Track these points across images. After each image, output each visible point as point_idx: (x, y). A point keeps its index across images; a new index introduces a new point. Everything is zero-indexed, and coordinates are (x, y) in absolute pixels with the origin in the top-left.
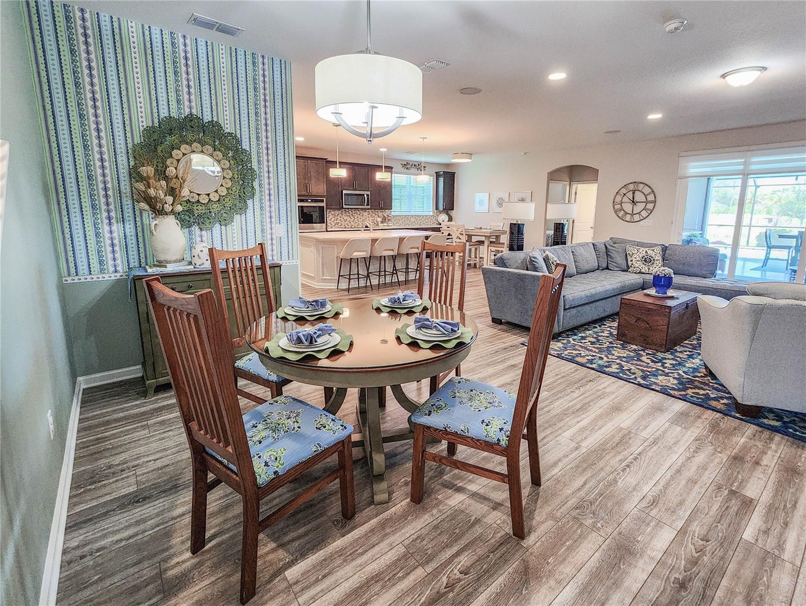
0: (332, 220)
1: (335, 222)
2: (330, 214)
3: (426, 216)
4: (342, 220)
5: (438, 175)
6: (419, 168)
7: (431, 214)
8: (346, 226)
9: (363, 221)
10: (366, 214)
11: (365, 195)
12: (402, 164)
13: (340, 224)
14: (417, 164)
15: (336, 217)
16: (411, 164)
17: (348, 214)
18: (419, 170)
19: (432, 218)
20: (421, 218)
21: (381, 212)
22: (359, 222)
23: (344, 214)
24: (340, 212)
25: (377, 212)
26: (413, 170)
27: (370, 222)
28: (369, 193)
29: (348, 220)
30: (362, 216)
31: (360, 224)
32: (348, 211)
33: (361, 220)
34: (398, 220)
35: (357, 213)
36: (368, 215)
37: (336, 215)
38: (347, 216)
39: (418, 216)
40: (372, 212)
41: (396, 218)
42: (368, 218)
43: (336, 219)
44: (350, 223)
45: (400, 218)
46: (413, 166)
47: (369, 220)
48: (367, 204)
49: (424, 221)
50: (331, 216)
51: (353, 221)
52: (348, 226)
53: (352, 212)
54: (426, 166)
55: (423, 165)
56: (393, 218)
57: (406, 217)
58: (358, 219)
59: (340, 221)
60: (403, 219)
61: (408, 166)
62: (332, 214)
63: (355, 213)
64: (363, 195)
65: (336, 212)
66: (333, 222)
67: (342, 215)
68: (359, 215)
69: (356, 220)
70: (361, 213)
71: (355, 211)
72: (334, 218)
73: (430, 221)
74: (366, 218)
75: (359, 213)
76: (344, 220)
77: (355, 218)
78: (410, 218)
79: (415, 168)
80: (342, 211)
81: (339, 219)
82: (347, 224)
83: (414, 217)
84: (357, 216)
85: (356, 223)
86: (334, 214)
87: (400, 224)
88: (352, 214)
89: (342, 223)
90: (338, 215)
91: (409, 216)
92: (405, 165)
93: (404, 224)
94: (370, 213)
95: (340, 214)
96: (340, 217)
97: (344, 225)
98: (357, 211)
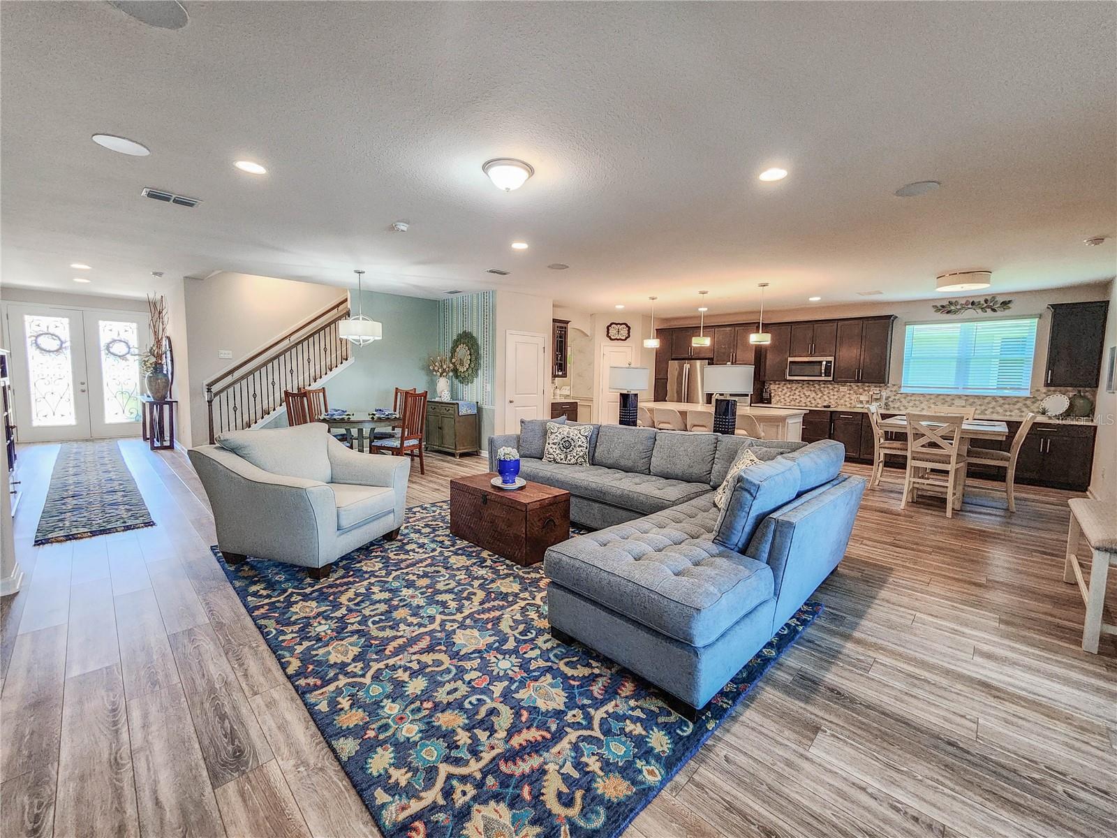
0: (787, 395)
2: (784, 388)
3: (1004, 398)
4: (803, 396)
5: (1057, 312)
6: (989, 307)
8: (808, 404)
10: (844, 389)
11: (824, 363)
12: (935, 307)
13: (797, 401)
14: (980, 300)
15: (793, 392)
16: (961, 302)
17: (813, 389)
18: (989, 310)
19: (1028, 402)
20: (986, 401)
21: (880, 387)
22: (831, 401)
23: (806, 388)
24: (800, 385)
25: (868, 386)
26: (970, 313)
27: (852, 402)
28: (831, 359)
29: (812, 396)
30: (837, 391)
31: (833, 403)
32: (813, 385)
33: (836, 397)
34: (917, 403)
35: (828, 387)
36: (850, 390)
37: (794, 389)
38: (811, 390)
39: (978, 397)
40: (857, 386)
41: (913, 398)
42: (848, 396)
43: (792, 393)
44: (815, 400)
45: (922, 398)
46: (970, 306)
47: (849, 397)
48: (827, 373)
49: (998, 408)
50: (786, 390)
51: (820, 398)
52: (812, 403)
53: (819, 385)
54: (1010, 302)
55: (1000, 299)
56: (905, 398)
57: (941, 397)
58: (828, 395)
59: (798, 397)
60: (932, 401)
61: (953, 308)
62: (787, 388)
63: (824, 387)
64: (821, 362)
65: (794, 385)
66: (788, 397)
67: (803, 388)
68: (833, 390)
69: (825, 397)
70: (835, 388)
71: (826, 384)
72: (790, 392)
73: (1019, 409)
74: (845, 395)
75: (831, 388)
76: (805, 396)
77: (824, 395)
78: (953, 399)
79: (974, 309)
80: (804, 385)
81: (798, 394)
82: (810, 401)
83: (965, 398)
84: (828, 391)
85: (825, 401)
86: (791, 388)
87: (923, 409)
88: (819, 389)
89: (802, 399)
90: (797, 388)
91: (949, 395)
92: (943, 307)
93: (932, 410)
94: (853, 388)
95: (800, 388)
96: (799, 392)
97: (805, 403)
98: (830, 385)
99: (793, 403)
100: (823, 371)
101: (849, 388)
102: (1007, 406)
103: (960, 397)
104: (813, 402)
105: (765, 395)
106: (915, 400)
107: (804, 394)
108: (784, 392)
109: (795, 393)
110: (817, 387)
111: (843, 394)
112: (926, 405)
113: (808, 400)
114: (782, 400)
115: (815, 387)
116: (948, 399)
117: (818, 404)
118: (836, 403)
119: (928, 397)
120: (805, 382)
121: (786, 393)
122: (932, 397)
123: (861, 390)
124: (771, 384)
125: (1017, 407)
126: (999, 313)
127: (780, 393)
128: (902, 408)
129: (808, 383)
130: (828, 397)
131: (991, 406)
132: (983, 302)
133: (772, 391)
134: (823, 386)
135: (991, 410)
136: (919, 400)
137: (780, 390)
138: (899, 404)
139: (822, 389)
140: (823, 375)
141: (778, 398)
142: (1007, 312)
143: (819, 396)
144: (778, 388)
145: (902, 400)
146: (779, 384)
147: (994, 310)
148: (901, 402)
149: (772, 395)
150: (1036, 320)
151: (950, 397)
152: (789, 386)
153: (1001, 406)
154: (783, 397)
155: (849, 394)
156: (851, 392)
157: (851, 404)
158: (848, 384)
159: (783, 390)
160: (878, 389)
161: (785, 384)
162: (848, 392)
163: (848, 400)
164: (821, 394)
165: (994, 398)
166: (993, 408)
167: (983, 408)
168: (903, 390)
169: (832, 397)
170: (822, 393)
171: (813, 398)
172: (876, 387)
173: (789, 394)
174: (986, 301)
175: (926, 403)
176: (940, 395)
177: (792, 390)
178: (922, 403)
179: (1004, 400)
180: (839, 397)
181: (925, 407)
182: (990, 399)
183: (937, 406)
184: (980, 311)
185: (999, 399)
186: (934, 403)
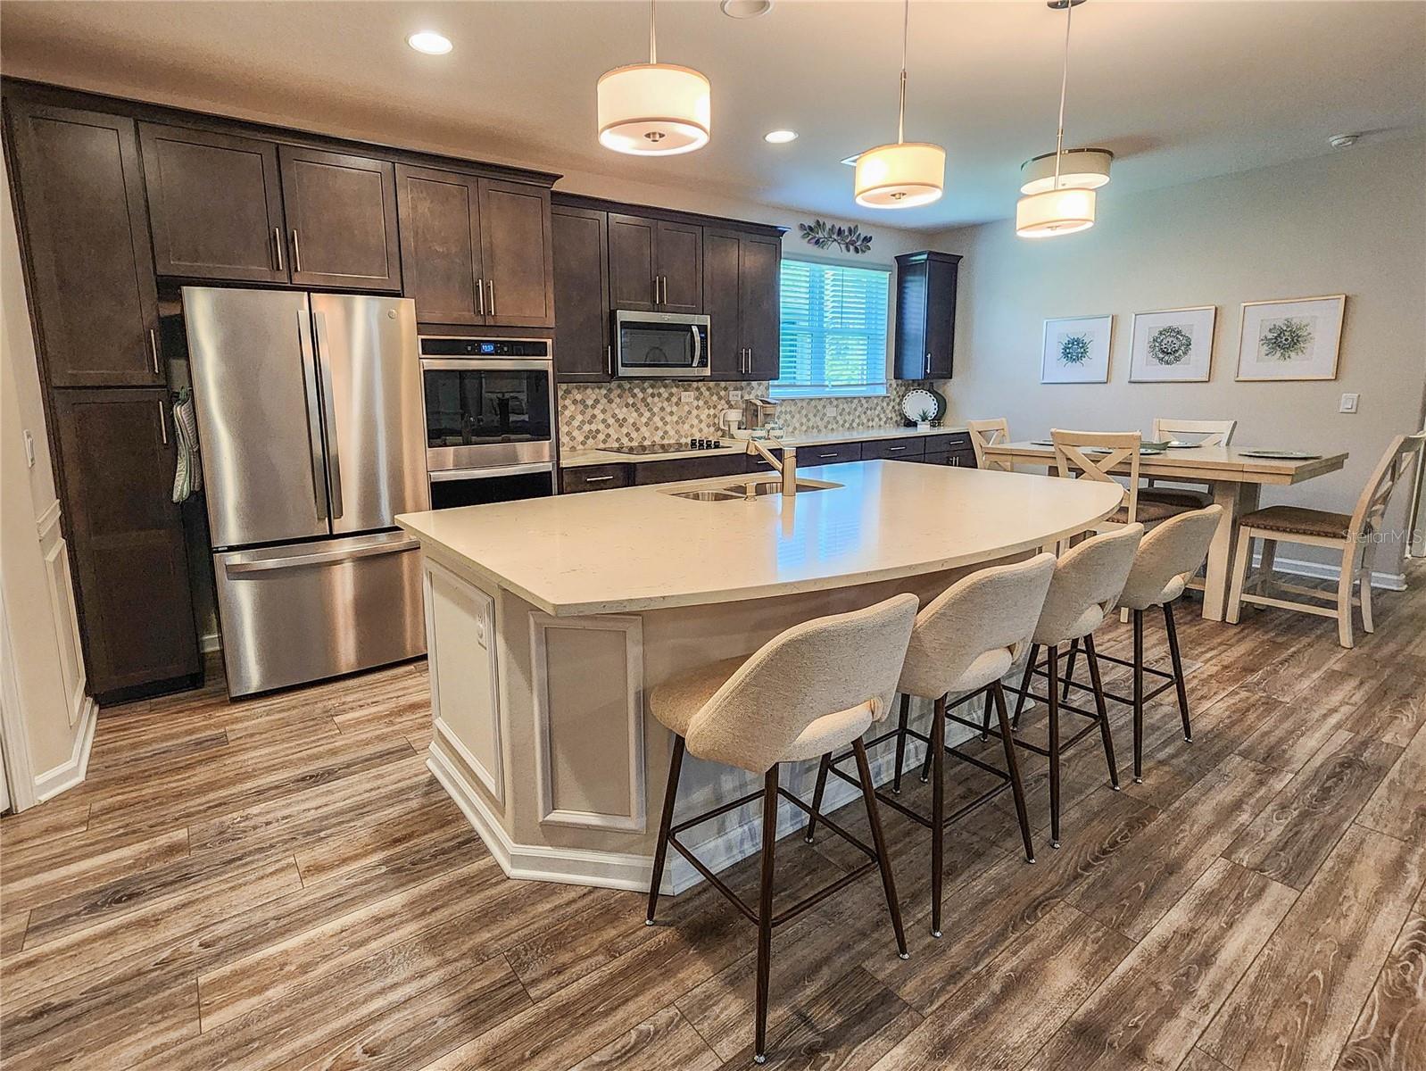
0: (576, 423)
1: (586, 427)
2: (568, 402)
3: (868, 398)
4: (611, 421)
5: (904, 267)
6: (852, 243)
7: (882, 391)
8: (625, 441)
9: (681, 421)
10: (688, 397)
11: (695, 329)
12: (804, 227)
13: (601, 437)
14: (845, 228)
15: (589, 412)
16: (828, 226)
17: (631, 401)
18: (852, 248)
19: (885, 404)
20: (853, 406)
21: (742, 389)
22: (668, 428)
23: (618, 400)
24: (604, 392)
25: (726, 389)
26: (834, 249)
27: (703, 425)
28: (705, 320)
29: (631, 421)
30: (677, 404)
31: (672, 433)
32: (631, 390)
33: (675, 418)
35: (660, 395)
36: (697, 399)
37: (590, 402)
38: (627, 405)
39: (845, 399)
40: (709, 389)
42: (695, 412)
43: (588, 417)
44: (638, 430)
45: (793, 408)
46: (835, 236)
47: (698, 417)
48: (701, 361)
49: (863, 416)
50: (572, 408)
51: (647, 424)
52: (631, 440)
53: (644, 390)
54: (870, 238)
55: (863, 231)
57: (813, 403)
58: (662, 414)
59: (601, 427)
60: (804, 412)
61: (820, 235)
62: (575, 402)
63: (653, 395)
64: (688, 328)
65: (589, 391)
66: (579, 428)
67: (610, 401)
68: (668, 400)
69: (656, 419)
70: (672, 395)
71: (652, 387)
72: (583, 413)
73: (878, 416)
74: (690, 412)
75: (666, 395)
76: (617, 420)
77: (654, 414)
78: (824, 407)
79: (839, 243)
80: (610, 390)
81: (600, 417)
82: (628, 435)
83: (835, 403)
84: (660, 405)
85: (657, 429)
86: (583, 402)
87: (795, 428)
88: (644, 400)
89: (611, 431)
90: (597, 401)
91: (820, 399)
92: (811, 229)
93: (804, 428)
94: (701, 394)
95: (604, 401)
96: (604, 411)
97: (618, 440)
98: (660, 388)
99: (590, 442)
101: (697, 394)
102: (869, 412)
103: (830, 401)
104: (634, 435)
106: (786, 413)
107: (614, 416)
109: (594, 416)
110: (640, 395)
111: (687, 408)
113: (625, 430)
115: (634, 396)
116: (819, 407)
119: (800, 404)
121: (573, 418)
122: (805, 404)
123: (715, 398)
126: (860, 257)
129: (620, 386)
130: (662, 419)
131: (857, 413)
132: (847, 232)
134: (650, 391)
135: (857, 421)
139: (649, 400)
140: (694, 364)
142: (865, 257)
143: (644, 420)
147: (856, 250)
150: (888, 276)
151: (822, 403)
152: (579, 397)
153: (865, 413)
155: (698, 408)
156: (701, 403)
160: (739, 393)
162: (695, 403)
163: (696, 422)
164: (648, 415)
165: (859, 399)
166: (859, 417)
169: (668, 419)
170: (650, 410)
171: (634, 424)
172: (736, 389)
173: (580, 418)
174: (850, 230)
175: (797, 416)
176: (811, 400)
177: (586, 407)
178: (793, 417)
179: (867, 402)
180: (680, 418)
181: (797, 425)
182: (856, 401)
183: (809, 420)
184: (843, 247)
185: (864, 401)
186: (806, 416)
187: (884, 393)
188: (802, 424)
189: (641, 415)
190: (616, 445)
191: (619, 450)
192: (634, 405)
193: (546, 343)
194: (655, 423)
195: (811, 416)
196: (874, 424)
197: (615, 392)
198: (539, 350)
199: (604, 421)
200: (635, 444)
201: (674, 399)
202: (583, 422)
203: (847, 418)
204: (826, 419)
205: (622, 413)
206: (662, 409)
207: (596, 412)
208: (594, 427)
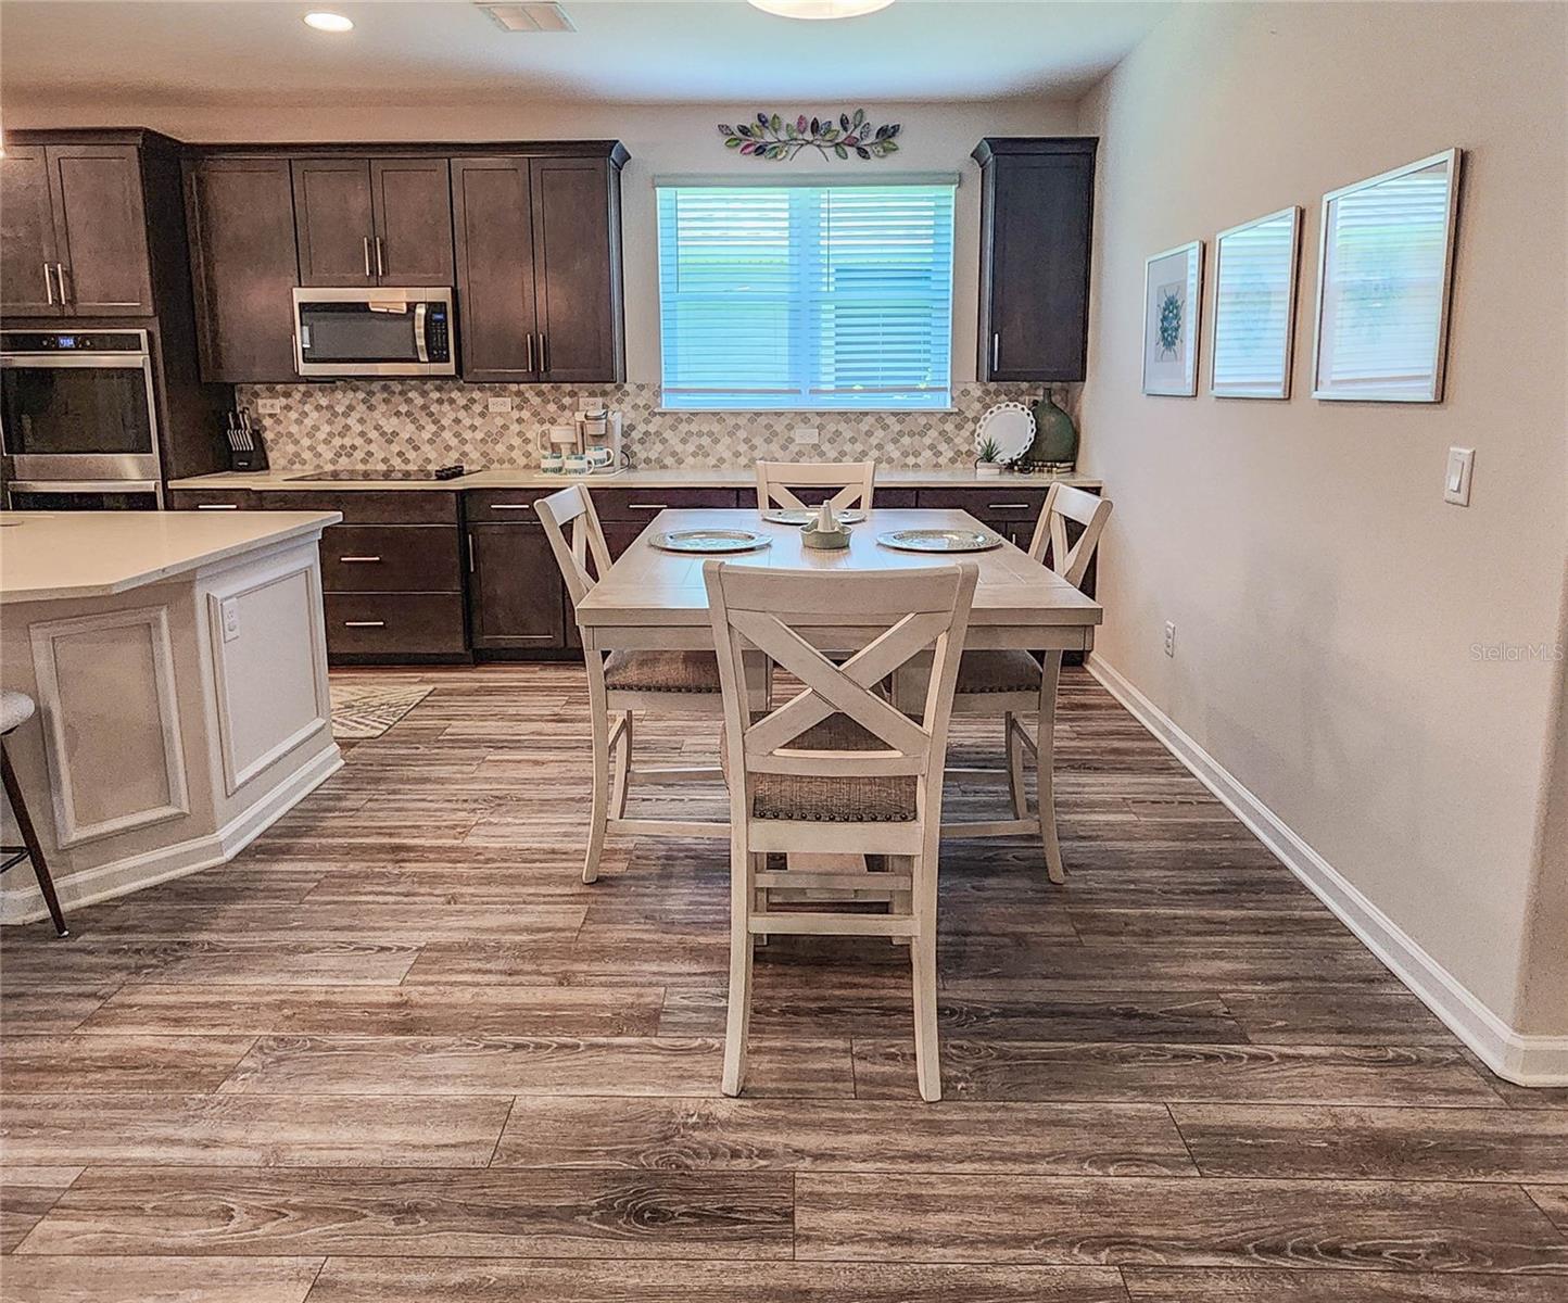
0: (321, 436)
1: (337, 442)
2: (307, 408)
3: (902, 416)
4: (374, 435)
6: (852, 142)
7: (941, 403)
8: (397, 462)
10: (501, 404)
12: (725, 128)
13: (359, 455)
14: (830, 118)
15: (341, 421)
16: (790, 118)
17: (403, 408)
18: (851, 151)
19: (949, 427)
20: (864, 427)
21: (604, 394)
22: (468, 448)
23: (383, 408)
24: (361, 395)
25: (573, 394)
26: (810, 158)
27: (530, 448)
28: (442, 294)
29: (405, 435)
30: (482, 415)
31: (475, 455)
32: (402, 393)
33: (479, 435)
34: (706, 441)
35: (452, 401)
36: (520, 408)
37: (340, 409)
38: (398, 414)
39: (843, 415)
40: (540, 394)
41: (694, 428)
42: (515, 428)
43: (338, 427)
44: (416, 448)
45: (716, 428)
46: (808, 136)
47: (520, 434)
48: (436, 354)
49: (890, 447)
50: (315, 415)
51: (431, 441)
52: (406, 461)
53: (424, 394)
54: (896, 129)
55: (876, 121)
56: (673, 428)
57: (763, 420)
58: (456, 428)
59: (359, 442)
60: (742, 434)
61: (769, 137)
62: (318, 408)
63: (440, 401)
64: (409, 309)
65: (339, 395)
66: (326, 442)
67: (371, 408)
68: (466, 408)
69: (447, 435)
70: (473, 401)
71: (439, 389)
72: (330, 422)
73: (932, 447)
74: (505, 427)
75: (462, 402)
76: (383, 434)
77: (443, 428)
78: (790, 427)
79: (819, 146)
80: (371, 393)
81: (358, 428)
82: (400, 454)
83: (817, 421)
84: (452, 415)
85: (448, 448)
86: (330, 407)
87: (721, 460)
88: (424, 407)
89: (373, 448)
90: (351, 408)
91: (779, 414)
92: (744, 130)
93: (743, 461)
94: (526, 401)
95: (362, 408)
96: (361, 421)
97: (385, 460)
98: (451, 391)
99: (344, 460)
100: (421, 342)
101: (517, 400)
102: (906, 440)
103: (803, 416)
104: (411, 455)
105: (240, 440)
106: (700, 434)
107: (377, 428)
108: (308, 422)
109: (347, 428)
110: (419, 401)
111: (499, 421)
112: (728, 448)
113: (395, 448)
114: (307, 455)
115: (409, 401)
116: (779, 427)
117: (428, 461)
118: (484, 454)
119: (731, 421)
120: (376, 386)
121: (316, 428)
122: (742, 421)
123: (552, 407)
124: (256, 395)
125: (927, 441)
126: (875, 165)
127: (294, 429)
128: (669, 461)
129: (385, 388)
130: (457, 435)
131: (874, 441)
132: (836, 126)
133: (267, 422)
134: (435, 395)
135: (875, 453)
136: (710, 434)
137: (293, 415)
138: (659, 447)
139: (434, 408)
140: (424, 357)
141: (291, 448)
142: (890, 164)
143: (426, 435)
144: (288, 408)
145: (668, 434)
146: (287, 395)
147: (863, 153)
148: (664, 441)
149: (269, 436)
150: (951, 190)
151: (785, 421)
152: (324, 402)
153: (895, 441)
154: (306, 442)
155: (520, 421)
156: (526, 414)
157: (528, 455)
158: (514, 387)
159: (306, 414)
160: (600, 400)
161: (308, 394)
162: (516, 414)
163: (516, 441)
164: (434, 428)
165: (879, 416)
166: (880, 447)
167: (859, 447)
168: (668, 403)
169: (468, 435)
170: (436, 422)
171: (410, 441)
172: (592, 394)
173: (326, 428)
174: (844, 122)
175: (726, 440)
176: (758, 414)
177: (335, 415)
178: (716, 441)
179: (901, 422)
180: (488, 434)
181: (727, 455)
182: (870, 420)
183: (753, 448)
184: (831, 152)
185: (891, 421)
186: (747, 441)
187: (948, 406)
188: (737, 454)
189: (421, 428)
190: (384, 467)
191: (387, 476)
192: (409, 414)
193: (138, 335)
194: (444, 440)
195: (758, 441)
196: (919, 460)
197: (378, 395)
198: (132, 343)
199: (362, 434)
200: (412, 467)
201: (477, 408)
202: (331, 434)
203: (848, 447)
204: (794, 448)
205: (390, 425)
206: (457, 421)
207: (351, 421)
208: (347, 441)
